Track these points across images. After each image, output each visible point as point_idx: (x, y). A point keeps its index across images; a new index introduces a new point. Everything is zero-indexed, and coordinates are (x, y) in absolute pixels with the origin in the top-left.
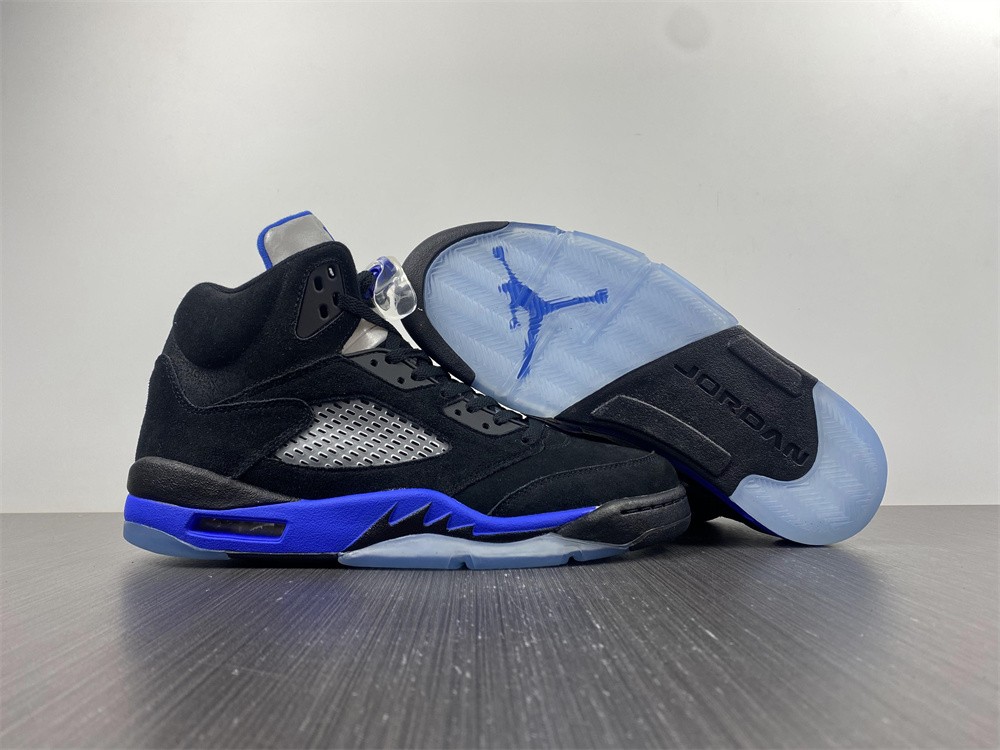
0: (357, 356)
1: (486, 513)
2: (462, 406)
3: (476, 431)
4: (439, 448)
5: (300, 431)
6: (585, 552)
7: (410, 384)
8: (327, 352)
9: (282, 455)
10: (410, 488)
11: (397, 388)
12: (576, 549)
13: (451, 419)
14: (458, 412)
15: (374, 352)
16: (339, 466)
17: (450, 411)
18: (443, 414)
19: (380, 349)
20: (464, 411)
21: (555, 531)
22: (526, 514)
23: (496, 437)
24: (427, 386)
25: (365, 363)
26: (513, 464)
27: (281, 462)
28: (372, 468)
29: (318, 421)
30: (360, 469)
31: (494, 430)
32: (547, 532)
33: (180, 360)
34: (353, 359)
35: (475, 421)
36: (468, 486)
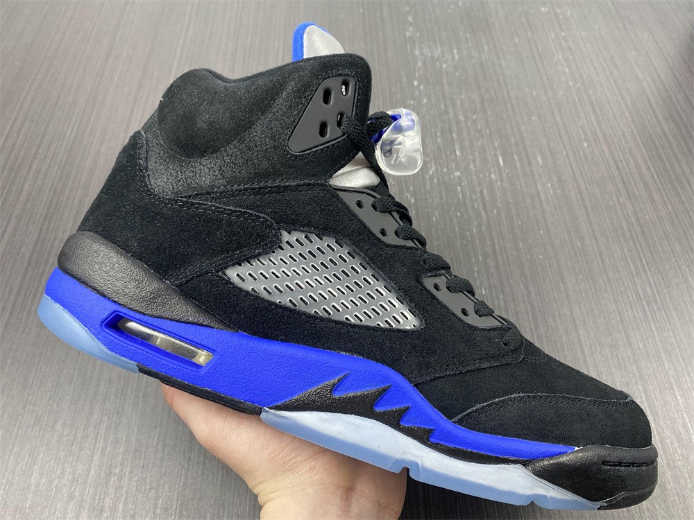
0: (345, 191)
1: (450, 417)
2: (441, 281)
3: (454, 315)
4: (410, 322)
5: (260, 254)
6: (553, 499)
7: (391, 239)
8: (314, 176)
9: (232, 273)
10: (368, 358)
11: (378, 239)
12: (542, 492)
13: (428, 291)
14: (436, 287)
15: (362, 193)
16: (293, 307)
17: (429, 283)
18: (421, 284)
19: (369, 191)
20: (443, 287)
21: (524, 464)
22: (496, 434)
23: (475, 329)
24: (411, 248)
25: (351, 201)
26: (490, 367)
27: (229, 282)
28: (329, 320)
29: (283, 249)
30: (315, 317)
31: (473, 320)
32: (515, 462)
33: (155, 140)
34: (339, 193)
35: (455, 303)
36: (435, 379)
